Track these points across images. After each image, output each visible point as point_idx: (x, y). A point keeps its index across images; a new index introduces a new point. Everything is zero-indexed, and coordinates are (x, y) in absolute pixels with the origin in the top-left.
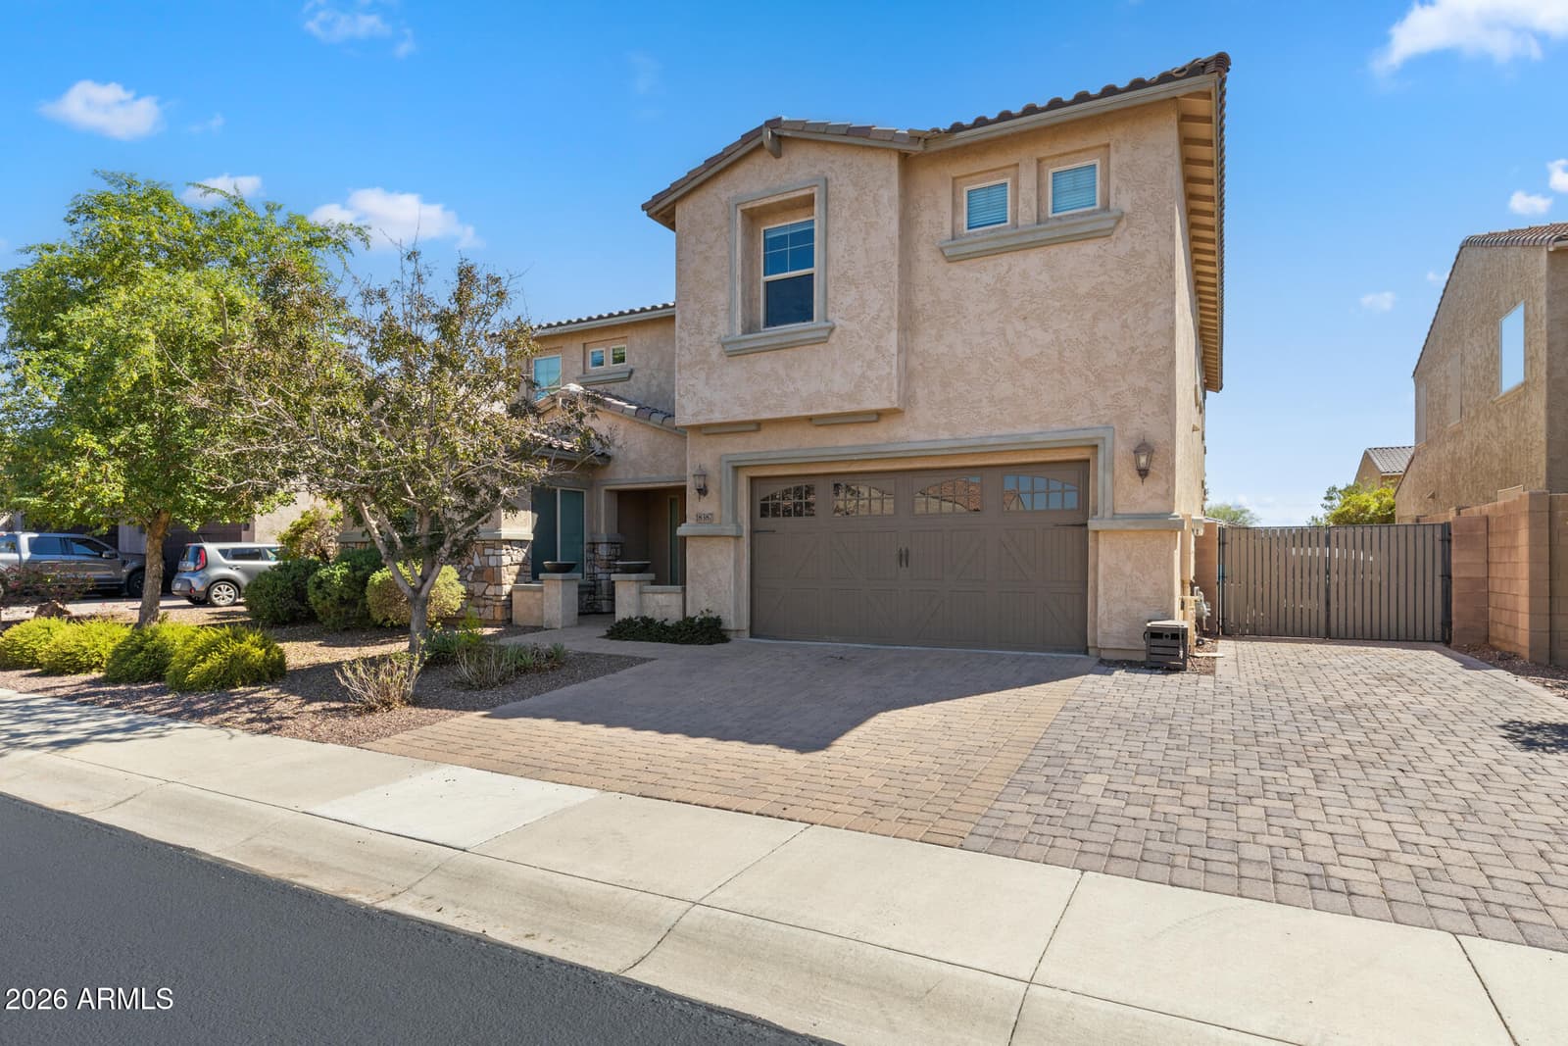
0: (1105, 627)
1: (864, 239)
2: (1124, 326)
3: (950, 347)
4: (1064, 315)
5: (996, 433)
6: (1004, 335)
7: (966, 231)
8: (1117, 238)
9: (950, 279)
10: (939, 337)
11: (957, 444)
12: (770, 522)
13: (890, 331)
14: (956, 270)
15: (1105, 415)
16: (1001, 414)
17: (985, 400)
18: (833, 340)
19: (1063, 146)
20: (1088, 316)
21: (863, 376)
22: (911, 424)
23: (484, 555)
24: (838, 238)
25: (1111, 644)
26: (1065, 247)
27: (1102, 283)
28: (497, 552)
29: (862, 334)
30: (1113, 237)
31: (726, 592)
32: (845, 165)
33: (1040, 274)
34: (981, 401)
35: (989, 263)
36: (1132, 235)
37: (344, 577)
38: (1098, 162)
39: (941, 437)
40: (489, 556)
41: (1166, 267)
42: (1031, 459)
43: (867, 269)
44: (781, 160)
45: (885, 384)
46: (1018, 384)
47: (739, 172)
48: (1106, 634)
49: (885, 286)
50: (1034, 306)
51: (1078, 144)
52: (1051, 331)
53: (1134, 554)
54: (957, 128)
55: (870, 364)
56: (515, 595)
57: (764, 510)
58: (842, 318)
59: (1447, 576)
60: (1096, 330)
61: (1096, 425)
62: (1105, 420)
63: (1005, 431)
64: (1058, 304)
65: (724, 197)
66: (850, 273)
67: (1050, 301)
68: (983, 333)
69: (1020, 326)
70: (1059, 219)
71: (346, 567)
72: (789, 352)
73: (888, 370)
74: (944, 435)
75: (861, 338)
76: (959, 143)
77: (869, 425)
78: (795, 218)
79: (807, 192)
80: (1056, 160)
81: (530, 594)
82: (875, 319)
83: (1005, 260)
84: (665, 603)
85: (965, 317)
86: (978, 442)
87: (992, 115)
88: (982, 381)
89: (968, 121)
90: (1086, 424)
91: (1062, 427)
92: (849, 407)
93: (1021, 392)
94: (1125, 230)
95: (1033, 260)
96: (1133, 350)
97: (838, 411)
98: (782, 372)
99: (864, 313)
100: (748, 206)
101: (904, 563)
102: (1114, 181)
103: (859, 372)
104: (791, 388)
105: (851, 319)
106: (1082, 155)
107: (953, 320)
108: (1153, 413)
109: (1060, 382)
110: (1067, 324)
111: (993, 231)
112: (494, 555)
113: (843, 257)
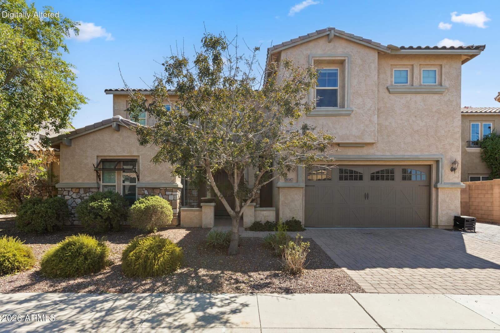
0: (441, 219)
1: (365, 80)
2: (446, 123)
3: (390, 123)
4: (428, 117)
5: (406, 154)
6: (409, 121)
7: (394, 84)
8: (445, 95)
9: (390, 100)
10: (386, 119)
11: (393, 157)
12: (312, 182)
13: (374, 115)
14: (392, 96)
15: (441, 151)
16: (408, 148)
17: (402, 143)
18: (352, 115)
19: (428, 62)
20: (436, 118)
21: (364, 130)
22: (376, 149)
23: (166, 195)
24: (354, 78)
25: (442, 224)
26: (429, 95)
27: (439, 109)
28: (174, 193)
29: (364, 115)
30: (443, 94)
31: (298, 210)
32: (357, 51)
33: (421, 102)
34: (400, 143)
35: (404, 96)
36: (449, 95)
37: (109, 206)
38: (437, 69)
39: (387, 154)
40: (168, 195)
41: (458, 107)
42: (414, 163)
43: (366, 91)
44: (330, 44)
45: (373, 134)
46: (413, 138)
47: (311, 44)
48: (441, 221)
49: (373, 98)
50: (419, 113)
51: (433, 62)
52: (424, 122)
53: (449, 195)
54: (403, 48)
55: (367, 126)
56: (182, 213)
58: (356, 108)
60: (438, 123)
61: (438, 154)
62: (441, 152)
63: (409, 154)
64: (426, 113)
65: (305, 53)
66: (359, 92)
67: (424, 112)
68: (402, 120)
69: (414, 119)
70: (425, 85)
71: (109, 201)
72: (333, 118)
73: (374, 129)
74: (388, 154)
75: (363, 116)
76: (402, 53)
77: (360, 148)
78: (330, 67)
79: (343, 58)
80: (424, 66)
81: (193, 212)
82: (369, 110)
83: (409, 96)
84: (267, 215)
85: (395, 114)
86: (401, 157)
87: (415, 47)
88: (401, 136)
89: (407, 46)
90: (435, 153)
91: (427, 154)
92: (358, 141)
93: (414, 141)
94: (447, 93)
95: (419, 97)
96: (449, 131)
97: (354, 142)
98: (331, 125)
99: (364, 107)
100: (317, 58)
101: (367, 198)
102: (443, 77)
103: (363, 128)
104: (335, 132)
105: (359, 109)
106: (432, 66)
107: (391, 114)
108: (455, 152)
109: (427, 139)
110: (429, 120)
111: (403, 86)
112: (172, 195)
113: (356, 85)
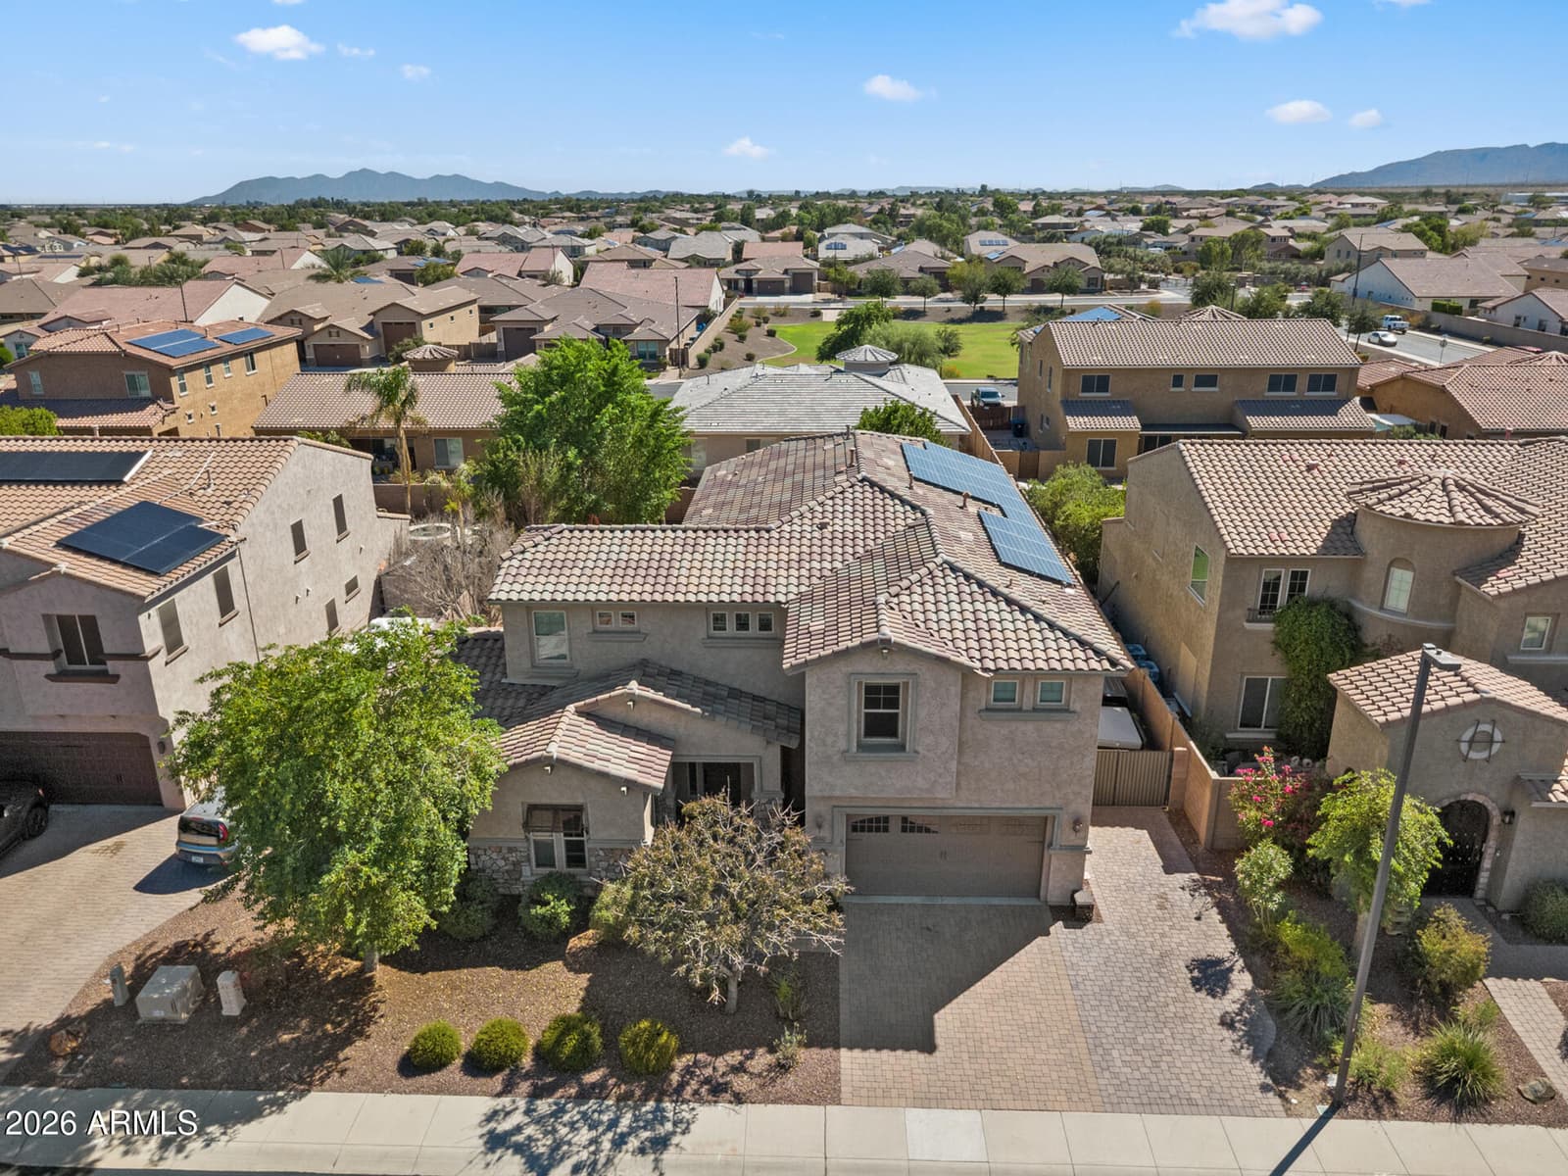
0: (1052, 892)
1: (939, 711)
4: (1043, 753)
5: (1004, 806)
6: (1012, 760)
7: (992, 703)
8: (1072, 723)
9: (983, 730)
10: (975, 757)
11: (983, 811)
12: (859, 835)
13: (951, 760)
14: (987, 724)
15: (1059, 802)
16: (1007, 795)
17: (999, 790)
18: (918, 760)
20: (1055, 756)
21: (935, 781)
24: (923, 707)
25: (1054, 899)
26: (1047, 723)
27: (1063, 742)
29: (936, 759)
33: (1033, 735)
34: (997, 790)
35: (1007, 724)
36: (1079, 723)
38: (1064, 681)
39: (974, 806)
43: (941, 727)
44: (886, 658)
45: (948, 786)
46: (1015, 783)
47: (855, 657)
48: (1051, 896)
49: (951, 737)
50: (1028, 748)
53: (1068, 862)
55: (940, 776)
57: (855, 829)
58: (924, 750)
59: (1169, 777)
61: (1054, 806)
62: (1059, 806)
63: (1009, 805)
64: (1041, 749)
65: (844, 670)
66: (930, 727)
67: (1036, 747)
68: (1000, 758)
69: (1020, 757)
70: (1044, 706)
73: (950, 779)
74: (976, 805)
75: (935, 761)
79: (905, 680)
80: (1044, 678)
82: (943, 753)
85: (990, 749)
86: (995, 811)
90: (1050, 805)
91: (1038, 806)
92: (924, 795)
94: (1076, 720)
95: (1028, 727)
97: (917, 796)
98: (883, 774)
99: (937, 749)
100: (863, 681)
101: (943, 858)
102: (1073, 696)
103: (933, 778)
105: (929, 751)
106: (1057, 678)
107: (983, 750)
108: (1082, 803)
109: (1039, 785)
113: (925, 718)
